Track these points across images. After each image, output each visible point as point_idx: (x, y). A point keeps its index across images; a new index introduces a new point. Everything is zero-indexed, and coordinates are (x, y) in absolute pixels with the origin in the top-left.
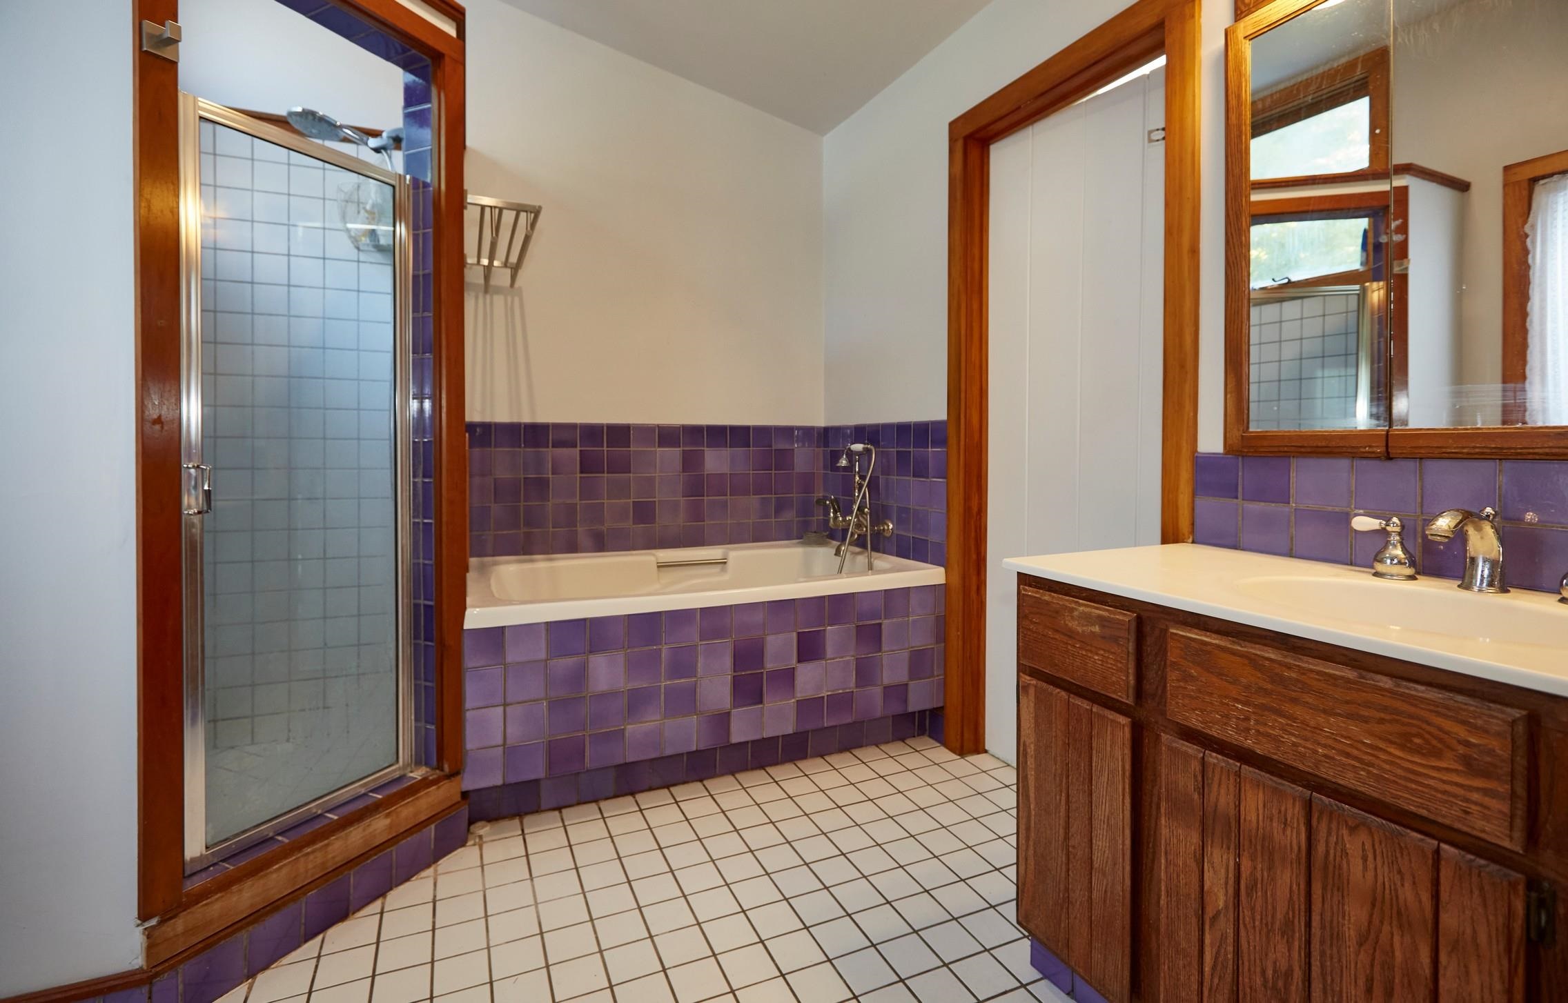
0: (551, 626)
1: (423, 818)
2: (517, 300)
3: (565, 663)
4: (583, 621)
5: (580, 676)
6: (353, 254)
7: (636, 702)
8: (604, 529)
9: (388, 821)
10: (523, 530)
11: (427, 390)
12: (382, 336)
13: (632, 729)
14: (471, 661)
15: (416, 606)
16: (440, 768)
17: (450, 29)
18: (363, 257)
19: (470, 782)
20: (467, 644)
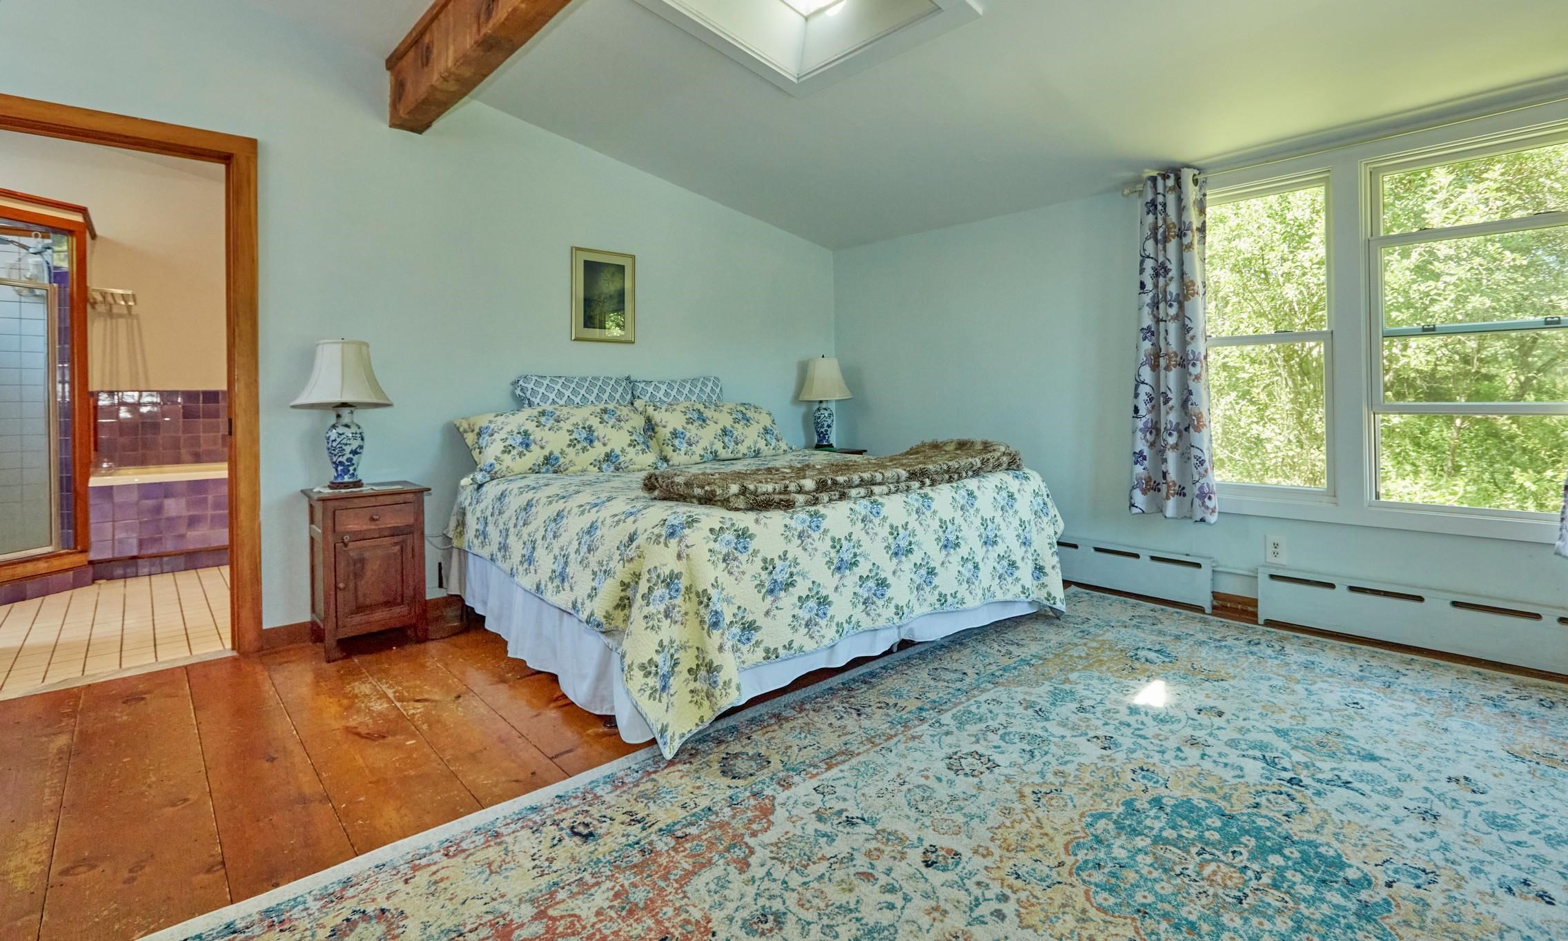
0: (139, 486)
1: (66, 567)
2: (135, 321)
3: (149, 503)
4: (160, 483)
5: (159, 509)
6: (17, 298)
7: (193, 522)
8: (201, 450)
9: (46, 565)
10: (141, 451)
11: (67, 378)
12: (40, 344)
13: (191, 534)
14: (92, 500)
15: (61, 478)
16: (75, 548)
17: (78, 218)
18: (23, 299)
19: (93, 556)
20: (91, 493)
